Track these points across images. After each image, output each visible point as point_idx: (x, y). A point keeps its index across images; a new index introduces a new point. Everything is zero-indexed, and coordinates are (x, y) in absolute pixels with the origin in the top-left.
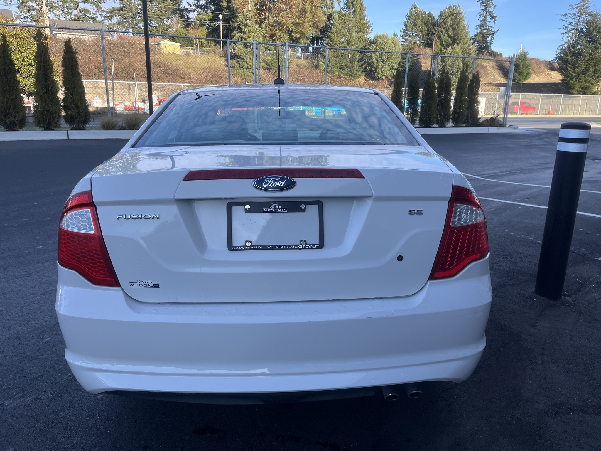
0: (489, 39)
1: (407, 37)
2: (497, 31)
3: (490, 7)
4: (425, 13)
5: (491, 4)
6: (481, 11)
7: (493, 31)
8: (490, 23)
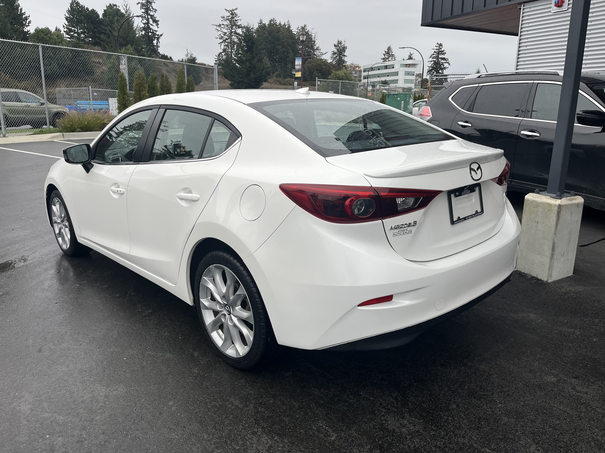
0: (155, 42)
1: (72, 33)
2: (161, 35)
3: (151, 11)
4: (87, 9)
5: (151, 7)
6: (142, 14)
7: (158, 35)
8: (154, 27)
